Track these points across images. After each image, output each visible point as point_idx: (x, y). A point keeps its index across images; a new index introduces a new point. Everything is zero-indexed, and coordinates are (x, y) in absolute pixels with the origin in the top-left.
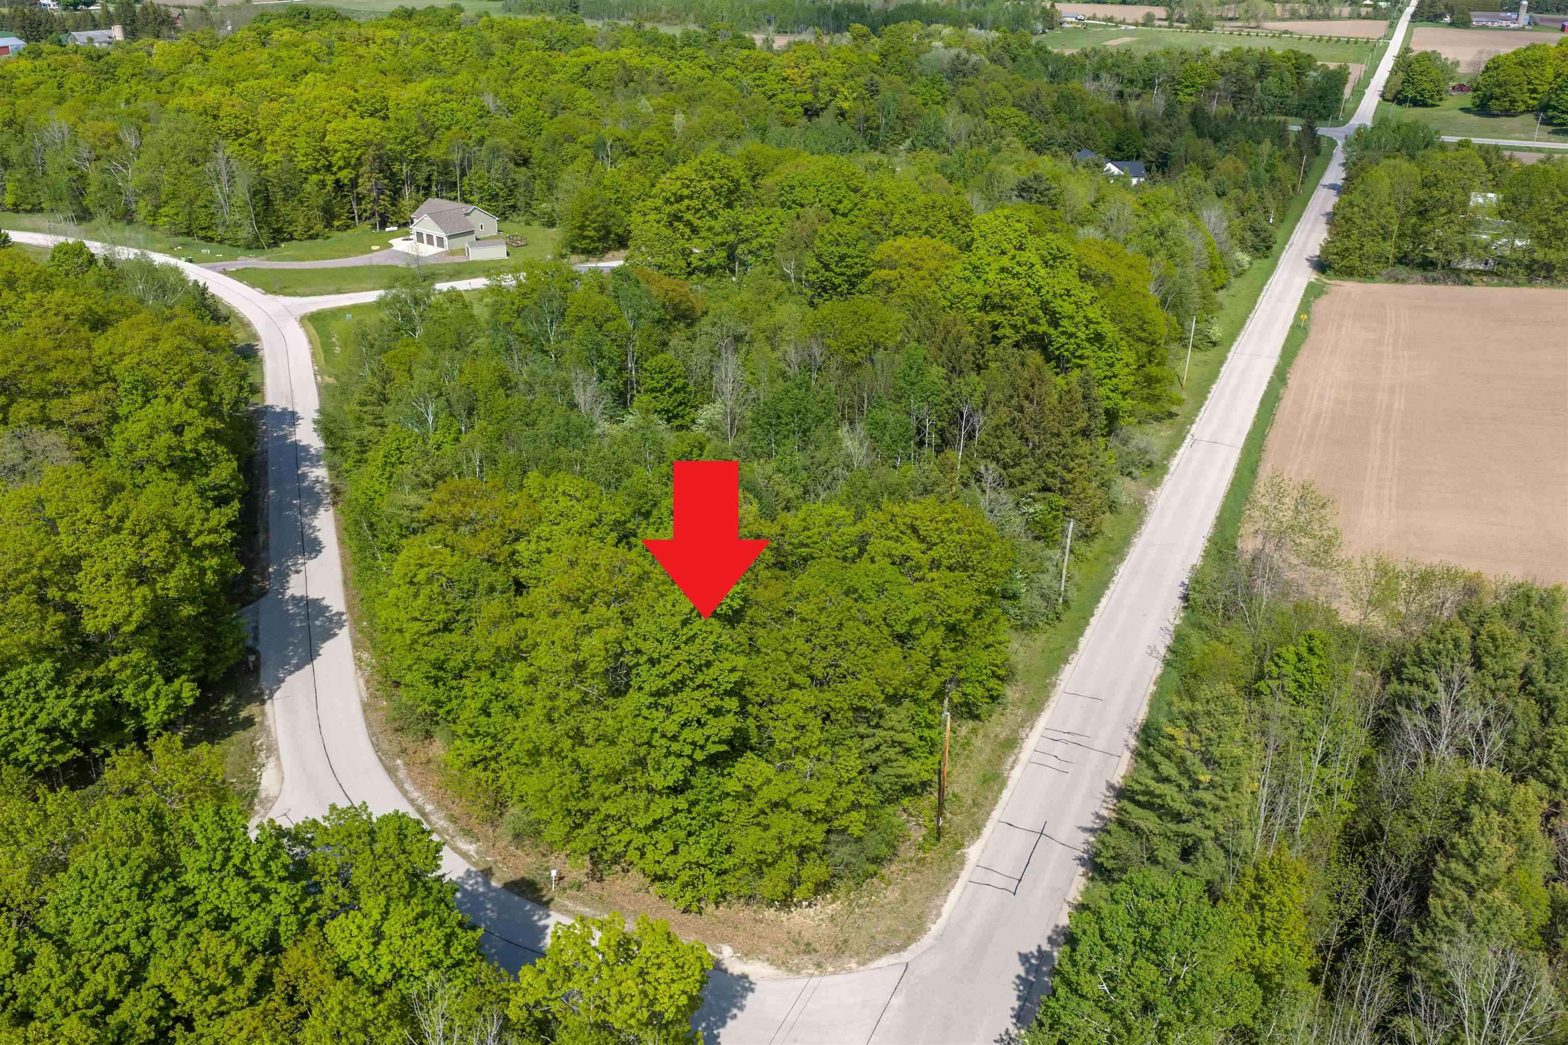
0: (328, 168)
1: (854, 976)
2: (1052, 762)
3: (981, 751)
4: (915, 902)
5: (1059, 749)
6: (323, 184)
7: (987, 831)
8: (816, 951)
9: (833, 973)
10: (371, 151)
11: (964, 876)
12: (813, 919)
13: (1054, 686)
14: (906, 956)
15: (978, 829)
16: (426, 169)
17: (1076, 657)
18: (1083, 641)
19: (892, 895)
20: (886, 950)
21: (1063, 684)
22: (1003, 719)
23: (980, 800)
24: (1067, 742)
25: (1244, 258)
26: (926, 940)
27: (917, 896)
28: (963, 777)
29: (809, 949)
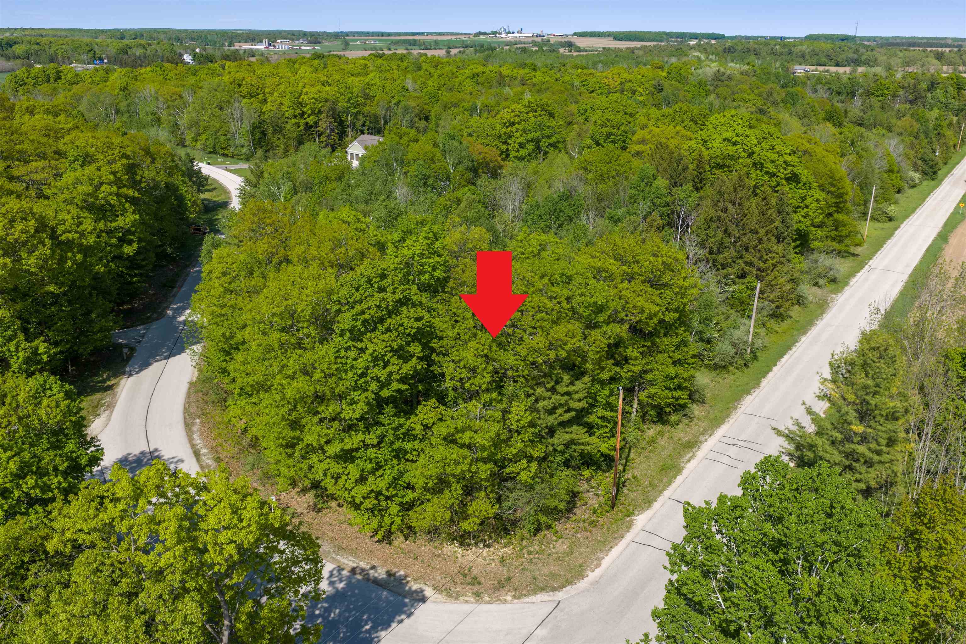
0: (302, 115)
1: (508, 606)
2: (726, 460)
3: (664, 448)
4: (581, 554)
5: (732, 451)
6: (297, 125)
7: (656, 505)
8: (479, 583)
9: (489, 602)
10: (328, 104)
11: (629, 536)
12: (485, 559)
13: (736, 408)
14: (560, 595)
15: (649, 503)
16: (362, 119)
17: (757, 391)
18: (764, 382)
19: (561, 547)
20: (543, 589)
21: (743, 408)
22: (688, 429)
23: (656, 482)
24: (740, 447)
25: (917, 176)
26: (582, 584)
27: (583, 550)
28: (644, 465)
29: (475, 581)
